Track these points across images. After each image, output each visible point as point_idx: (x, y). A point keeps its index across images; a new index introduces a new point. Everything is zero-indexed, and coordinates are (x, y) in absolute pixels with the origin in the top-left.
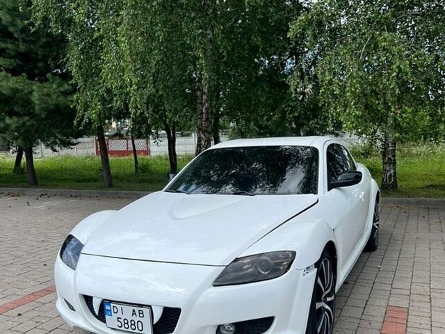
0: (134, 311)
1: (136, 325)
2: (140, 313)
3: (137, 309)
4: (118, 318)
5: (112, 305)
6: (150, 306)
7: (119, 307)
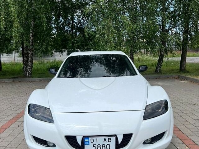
0: (105, 139)
1: (106, 147)
2: (109, 140)
3: (107, 138)
4: (94, 145)
5: (90, 138)
6: (116, 135)
7: (95, 139)
